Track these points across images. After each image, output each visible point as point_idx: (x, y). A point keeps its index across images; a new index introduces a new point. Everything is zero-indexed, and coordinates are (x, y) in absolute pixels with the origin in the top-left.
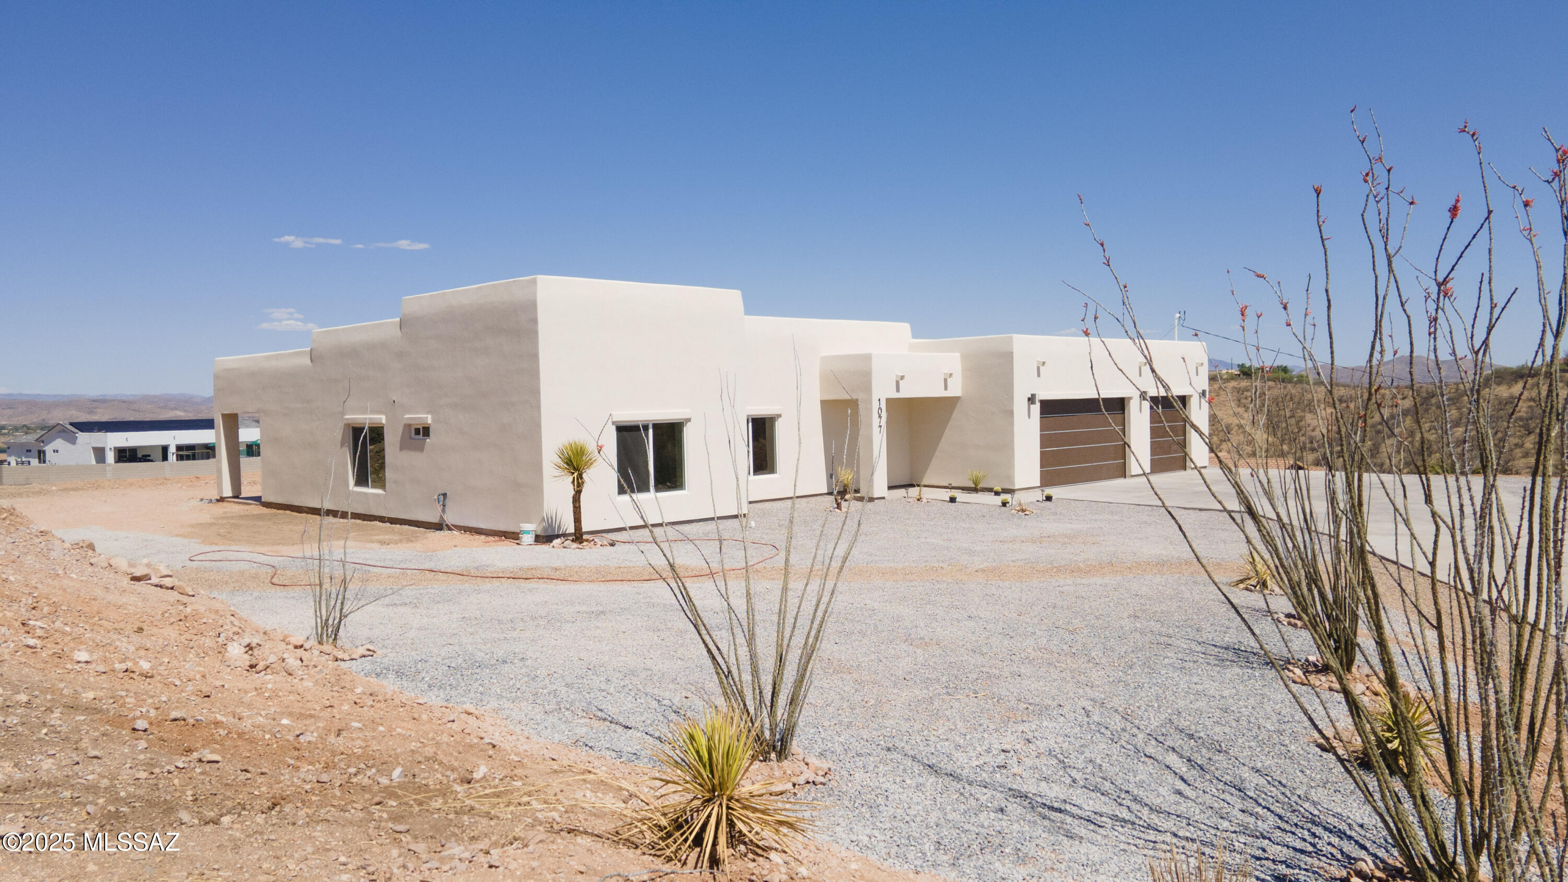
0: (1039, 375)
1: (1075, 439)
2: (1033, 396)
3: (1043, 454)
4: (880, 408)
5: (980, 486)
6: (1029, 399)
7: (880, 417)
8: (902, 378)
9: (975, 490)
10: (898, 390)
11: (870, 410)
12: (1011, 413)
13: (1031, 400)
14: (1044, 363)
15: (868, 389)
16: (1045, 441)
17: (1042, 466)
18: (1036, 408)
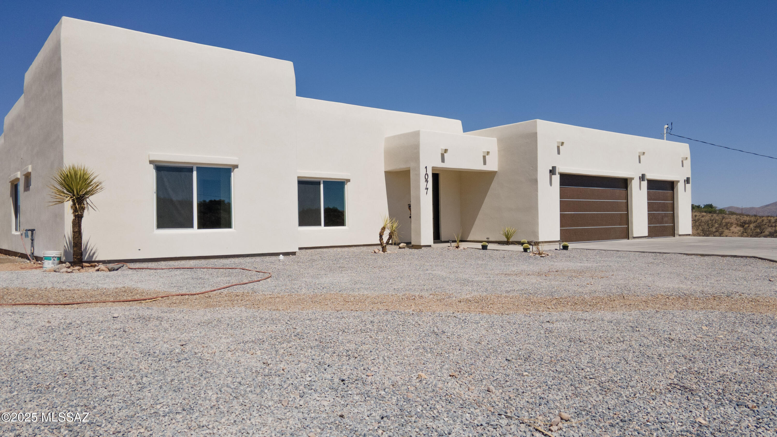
0: (559, 153)
1: (588, 207)
2: (554, 168)
3: (562, 216)
4: (426, 174)
5: (511, 240)
6: (551, 171)
7: (427, 181)
8: (446, 151)
9: (507, 243)
10: (443, 161)
11: (418, 175)
12: (536, 181)
13: (552, 171)
14: (562, 143)
15: (416, 158)
16: (564, 206)
17: (561, 226)
18: (556, 179)
